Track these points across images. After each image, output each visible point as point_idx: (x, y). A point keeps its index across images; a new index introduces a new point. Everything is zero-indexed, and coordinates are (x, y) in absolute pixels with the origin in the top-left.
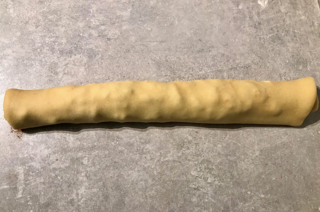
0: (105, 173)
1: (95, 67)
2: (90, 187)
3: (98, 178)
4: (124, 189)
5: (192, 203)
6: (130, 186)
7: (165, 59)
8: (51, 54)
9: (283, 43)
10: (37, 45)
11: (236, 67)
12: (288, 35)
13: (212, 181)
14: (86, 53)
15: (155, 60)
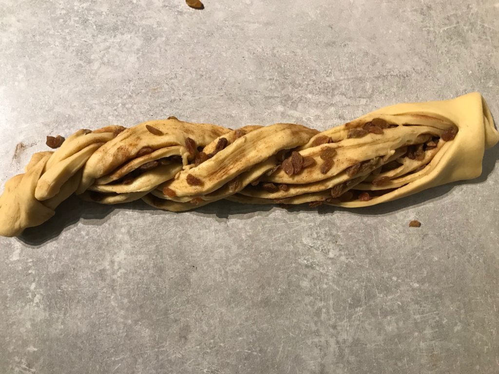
0: (160, 230)
1: (154, 56)
2: (133, 253)
3: (149, 238)
4: (190, 258)
5: (301, 288)
6: (201, 255)
7: (271, 52)
8: (82, 29)
9: (464, 42)
10: (58, 12)
11: (386, 75)
12: (473, 29)
13: (335, 255)
14: (141, 33)
15: (254, 53)
